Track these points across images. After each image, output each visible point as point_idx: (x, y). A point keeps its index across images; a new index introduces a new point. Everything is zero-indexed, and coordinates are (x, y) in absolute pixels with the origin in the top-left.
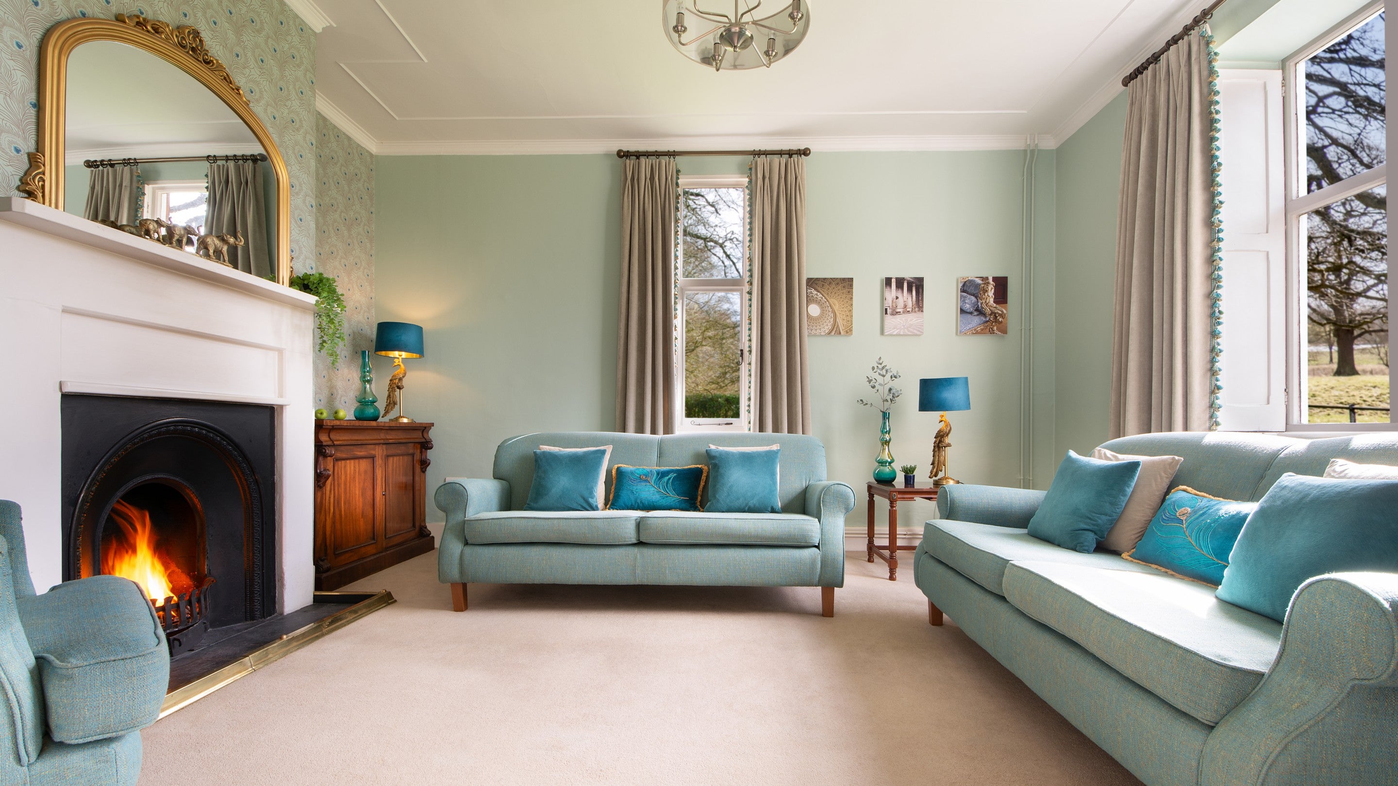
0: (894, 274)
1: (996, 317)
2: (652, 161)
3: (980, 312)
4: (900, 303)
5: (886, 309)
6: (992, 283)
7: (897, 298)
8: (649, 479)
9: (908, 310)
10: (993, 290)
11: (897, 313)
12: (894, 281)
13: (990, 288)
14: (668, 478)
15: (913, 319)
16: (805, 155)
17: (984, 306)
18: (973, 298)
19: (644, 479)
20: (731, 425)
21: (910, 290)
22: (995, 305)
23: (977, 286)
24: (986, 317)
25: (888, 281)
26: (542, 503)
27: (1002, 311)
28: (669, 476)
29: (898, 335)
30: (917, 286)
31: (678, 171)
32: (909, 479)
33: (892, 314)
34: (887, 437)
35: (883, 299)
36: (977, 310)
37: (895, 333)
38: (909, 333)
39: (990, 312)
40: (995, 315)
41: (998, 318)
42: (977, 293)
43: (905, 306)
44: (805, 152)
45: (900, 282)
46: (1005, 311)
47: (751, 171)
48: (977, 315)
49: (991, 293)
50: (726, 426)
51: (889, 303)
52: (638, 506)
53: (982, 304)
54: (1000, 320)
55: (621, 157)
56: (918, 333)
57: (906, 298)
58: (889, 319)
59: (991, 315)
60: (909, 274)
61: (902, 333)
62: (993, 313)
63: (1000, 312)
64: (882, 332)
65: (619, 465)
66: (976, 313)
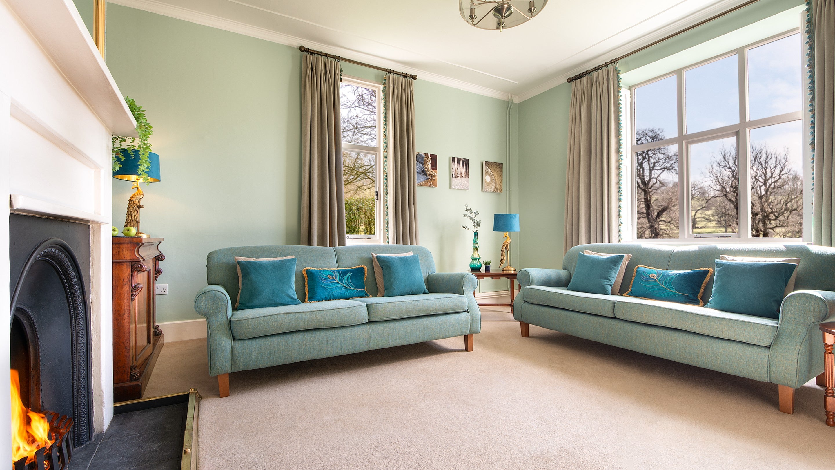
0: (456, 156)
1: (432, 177)
2: (325, 60)
3: (425, 173)
4: (459, 171)
5: (453, 174)
6: (430, 157)
7: (458, 169)
8: (335, 278)
9: (462, 176)
10: (430, 161)
11: (458, 177)
12: (456, 159)
13: (429, 160)
14: (347, 276)
15: (464, 180)
16: (414, 79)
17: (426, 170)
18: (421, 165)
19: (331, 277)
20: (371, 239)
21: (463, 165)
22: (431, 170)
23: (423, 158)
24: (427, 176)
25: (453, 159)
26: (256, 302)
27: (435, 174)
28: (348, 275)
29: (458, 189)
30: (465, 163)
31: (341, 71)
32: (487, 268)
33: (455, 178)
34: (476, 245)
35: (450, 168)
36: (423, 172)
37: (457, 188)
38: (463, 189)
39: (429, 174)
40: (431, 176)
41: (433, 177)
42: (423, 162)
43: (461, 174)
44: (414, 77)
45: (459, 160)
46: (436, 174)
47: (385, 83)
48: (423, 175)
49: (429, 163)
50: (368, 239)
51: (454, 171)
52: (330, 297)
53: (425, 168)
54: (434, 179)
55: (302, 51)
56: (467, 189)
57: (461, 170)
58: (454, 180)
59: (429, 175)
60: (463, 157)
61: (460, 188)
62: (430, 174)
63: (434, 174)
64: (450, 187)
65: (307, 268)
66: (422, 174)
